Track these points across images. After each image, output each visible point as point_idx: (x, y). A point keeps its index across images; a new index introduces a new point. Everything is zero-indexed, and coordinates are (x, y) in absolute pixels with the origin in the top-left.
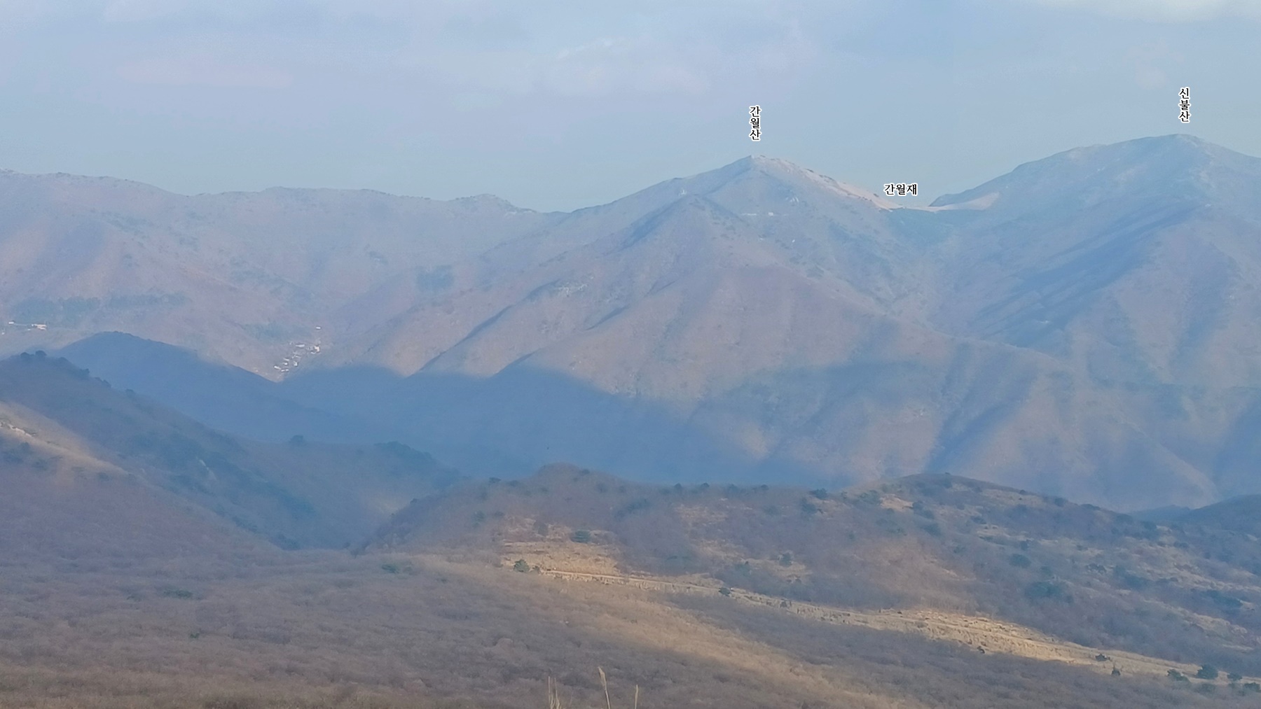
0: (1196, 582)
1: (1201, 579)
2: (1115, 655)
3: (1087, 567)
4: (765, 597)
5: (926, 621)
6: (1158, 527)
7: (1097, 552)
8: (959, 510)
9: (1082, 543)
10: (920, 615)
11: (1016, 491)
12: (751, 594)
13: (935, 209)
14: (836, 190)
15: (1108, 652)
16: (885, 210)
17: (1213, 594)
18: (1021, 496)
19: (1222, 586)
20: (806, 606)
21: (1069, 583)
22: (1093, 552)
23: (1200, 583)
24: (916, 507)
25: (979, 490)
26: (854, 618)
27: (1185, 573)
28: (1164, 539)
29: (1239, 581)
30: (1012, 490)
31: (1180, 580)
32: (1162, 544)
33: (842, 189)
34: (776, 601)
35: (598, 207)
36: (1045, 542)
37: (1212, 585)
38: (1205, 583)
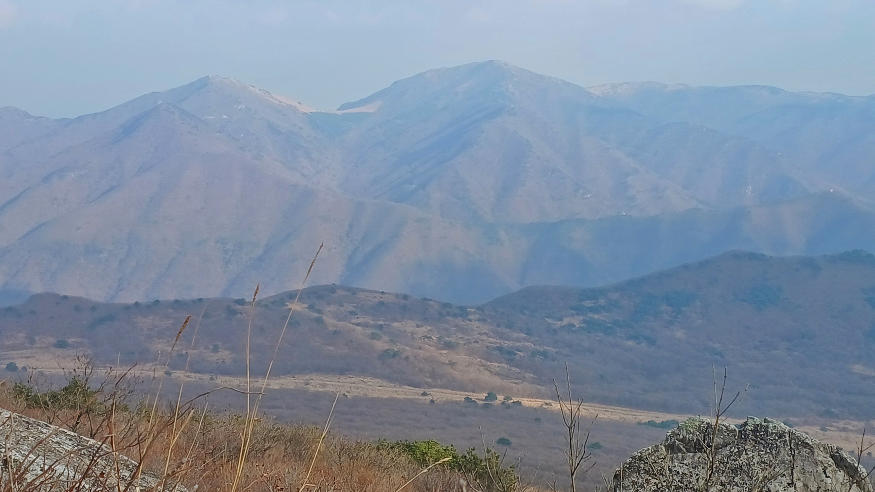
0: (490, 343)
1: (494, 340)
2: (434, 392)
3: (421, 338)
4: (198, 375)
5: (311, 381)
6: (468, 310)
7: (429, 328)
8: (341, 308)
9: (419, 323)
10: (307, 377)
11: (378, 292)
12: (188, 374)
13: (340, 112)
14: (271, 99)
15: (430, 390)
16: (306, 113)
17: (500, 349)
18: (381, 295)
19: (506, 344)
20: (227, 378)
21: (408, 348)
22: (425, 329)
23: (493, 343)
24: (310, 307)
25: (354, 293)
26: (262, 383)
27: (484, 337)
28: (472, 317)
29: (518, 340)
30: (376, 292)
31: (480, 342)
32: (470, 320)
33: (276, 99)
34: (206, 377)
35: (96, 114)
36: (396, 324)
37: (500, 343)
38: (496, 343)
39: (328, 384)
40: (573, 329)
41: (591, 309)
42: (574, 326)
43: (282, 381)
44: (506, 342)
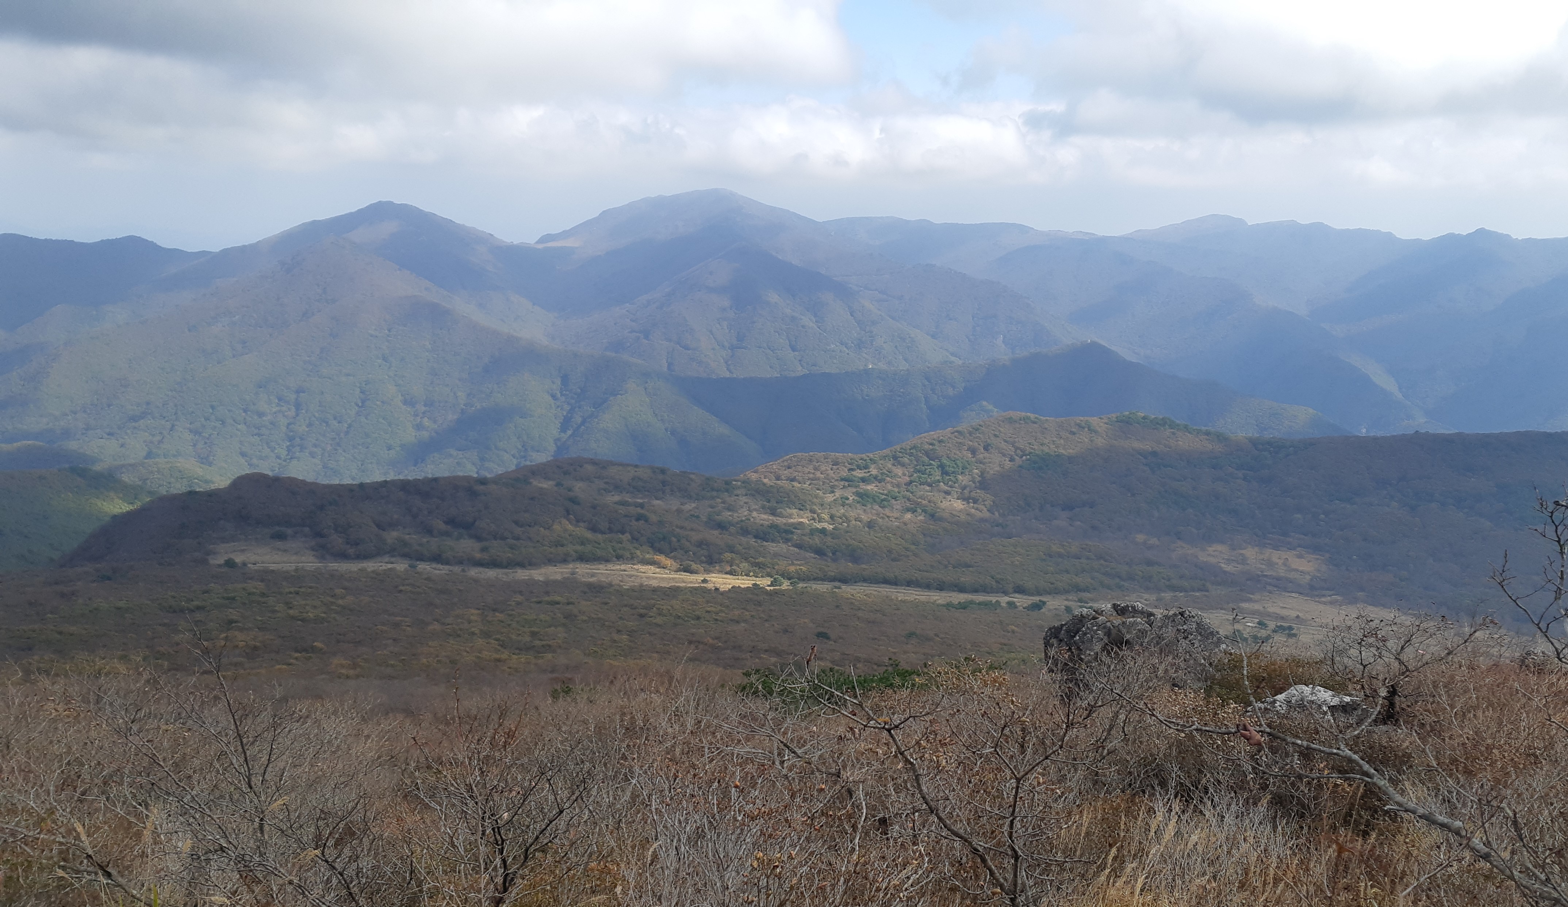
0: (762, 520)
1: (766, 517)
2: (714, 577)
3: (688, 516)
4: (447, 567)
6: (734, 483)
7: (694, 505)
8: (591, 484)
9: (683, 500)
11: (631, 465)
13: (542, 246)
15: (709, 575)
17: (773, 526)
18: (636, 469)
19: (779, 521)
20: (481, 569)
22: (690, 506)
23: (765, 520)
24: (558, 484)
26: (522, 574)
27: (755, 514)
28: (738, 492)
30: (628, 465)
31: (752, 519)
34: (457, 569)
36: (657, 502)
37: (773, 520)
38: (768, 520)
39: (597, 573)
40: (847, 502)
41: (863, 480)
42: (848, 499)
43: (543, 570)
44: (778, 518)
